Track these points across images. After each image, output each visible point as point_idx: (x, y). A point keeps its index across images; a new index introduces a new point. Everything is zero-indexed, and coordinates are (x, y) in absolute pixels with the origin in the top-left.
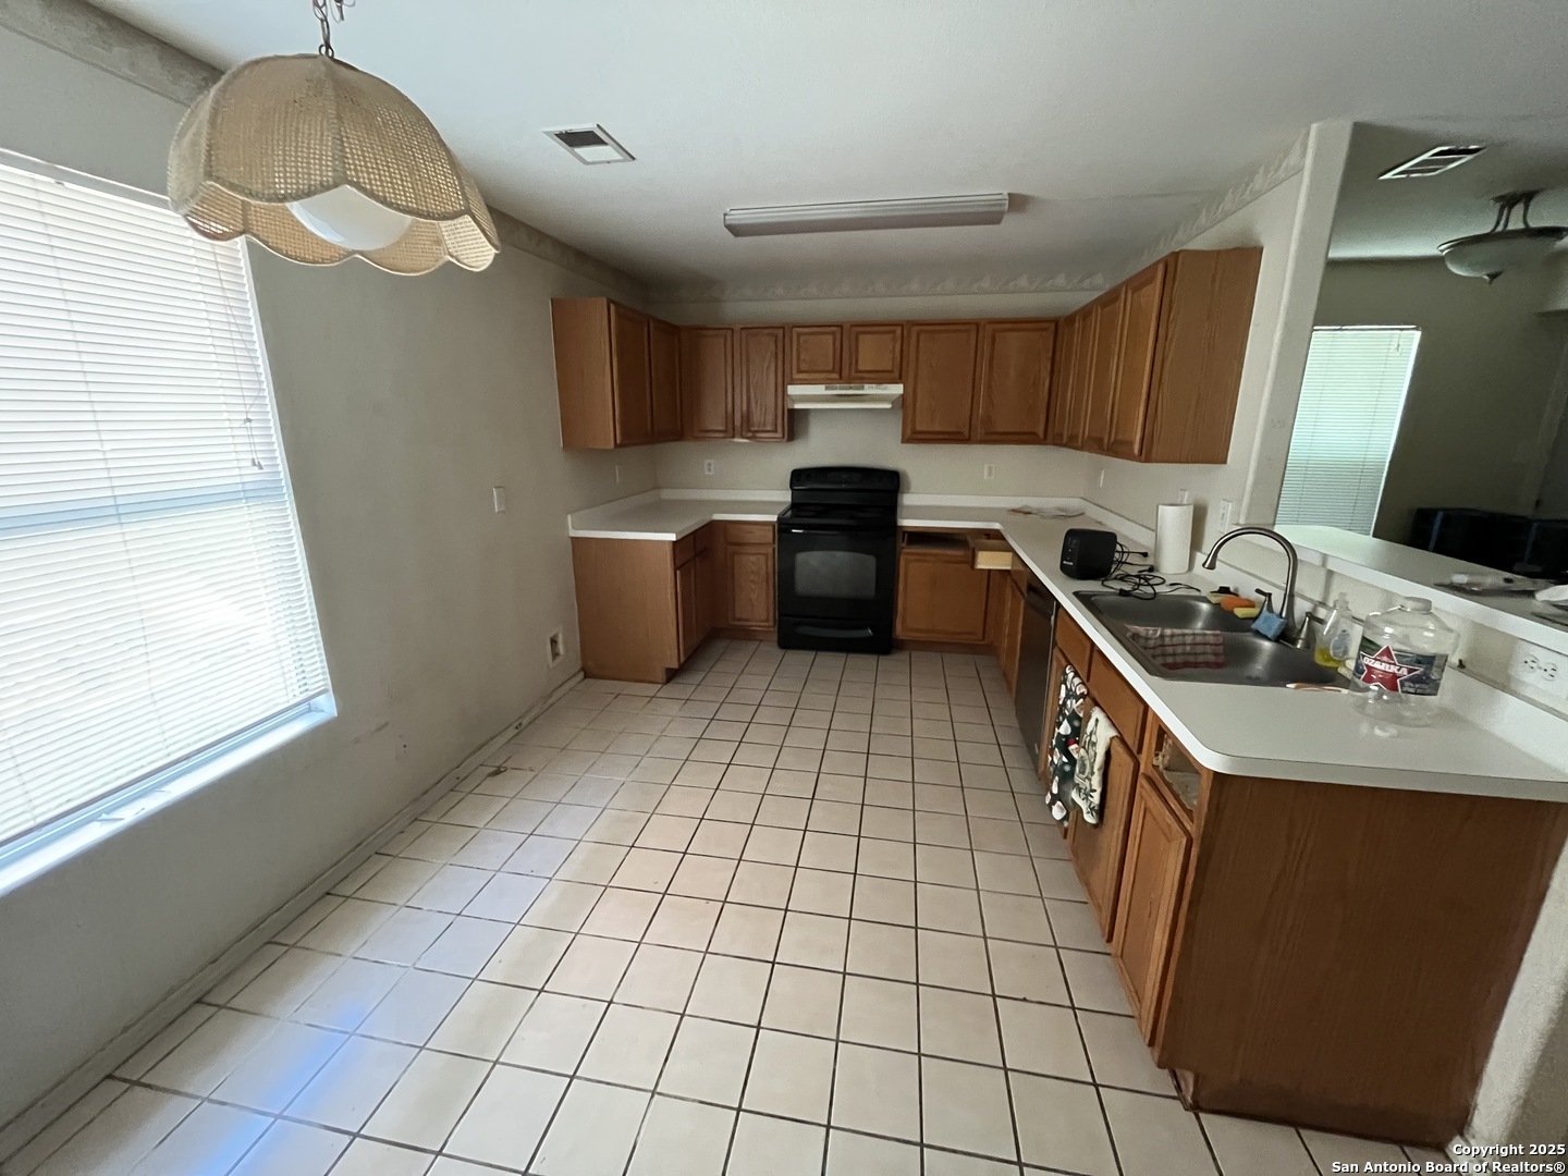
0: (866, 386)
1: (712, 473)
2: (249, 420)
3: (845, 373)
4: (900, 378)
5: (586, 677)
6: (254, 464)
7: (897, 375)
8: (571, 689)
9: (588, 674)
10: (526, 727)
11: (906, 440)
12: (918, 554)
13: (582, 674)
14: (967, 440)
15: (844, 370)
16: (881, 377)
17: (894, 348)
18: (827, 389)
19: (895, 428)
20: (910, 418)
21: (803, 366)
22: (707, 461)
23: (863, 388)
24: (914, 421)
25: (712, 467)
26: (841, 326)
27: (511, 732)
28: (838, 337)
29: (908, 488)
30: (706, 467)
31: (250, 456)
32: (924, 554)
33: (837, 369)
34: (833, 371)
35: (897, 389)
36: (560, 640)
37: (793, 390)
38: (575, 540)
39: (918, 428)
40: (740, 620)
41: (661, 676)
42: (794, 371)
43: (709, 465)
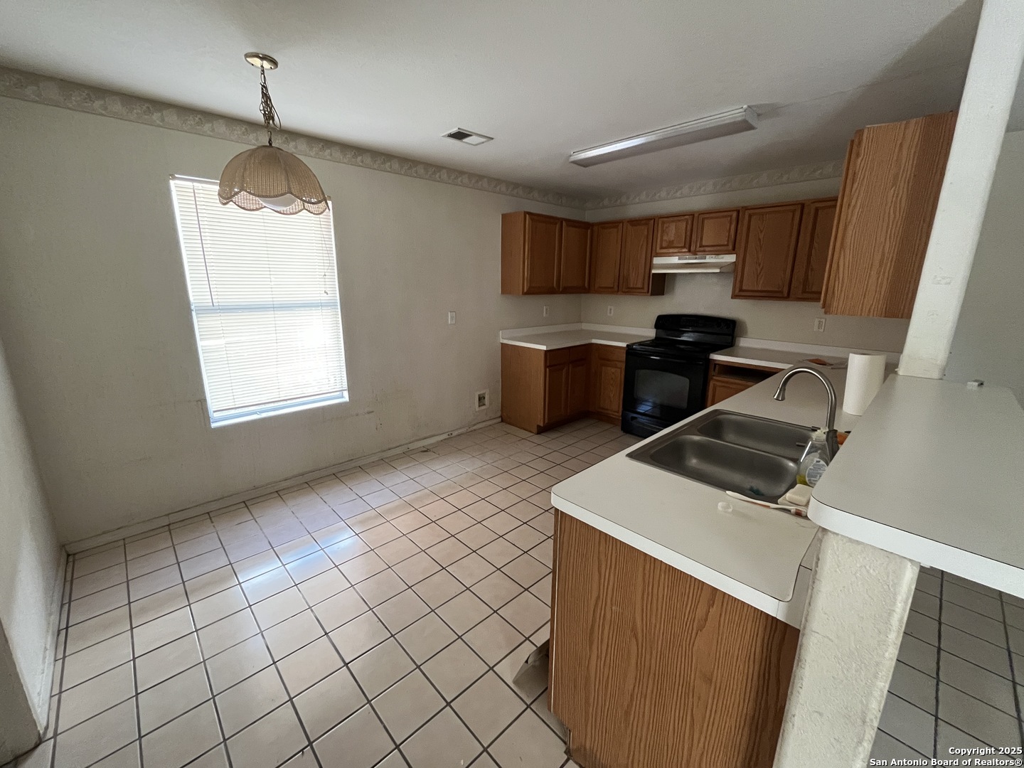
0: (708, 257)
1: (612, 315)
2: (325, 275)
3: (693, 248)
4: (734, 250)
5: (502, 421)
6: (325, 292)
7: (730, 247)
8: (490, 425)
9: (503, 420)
10: (454, 437)
11: (734, 296)
12: (723, 382)
13: (500, 420)
14: (787, 297)
15: (691, 245)
16: (719, 250)
17: (730, 229)
18: (679, 259)
19: (727, 287)
20: (739, 279)
21: (665, 244)
22: (609, 307)
23: (705, 258)
24: (741, 282)
25: (612, 311)
26: (693, 215)
27: (445, 436)
28: (690, 222)
29: (746, 333)
30: (609, 311)
31: (324, 289)
32: (727, 382)
33: (687, 246)
34: (684, 247)
35: (731, 258)
36: (487, 397)
37: (657, 261)
38: (502, 344)
39: (744, 288)
40: (603, 409)
41: (535, 430)
42: (658, 248)
43: (611, 310)
